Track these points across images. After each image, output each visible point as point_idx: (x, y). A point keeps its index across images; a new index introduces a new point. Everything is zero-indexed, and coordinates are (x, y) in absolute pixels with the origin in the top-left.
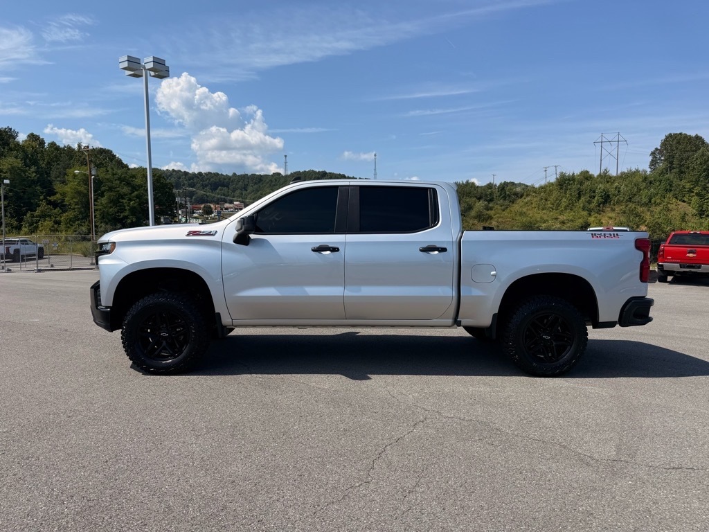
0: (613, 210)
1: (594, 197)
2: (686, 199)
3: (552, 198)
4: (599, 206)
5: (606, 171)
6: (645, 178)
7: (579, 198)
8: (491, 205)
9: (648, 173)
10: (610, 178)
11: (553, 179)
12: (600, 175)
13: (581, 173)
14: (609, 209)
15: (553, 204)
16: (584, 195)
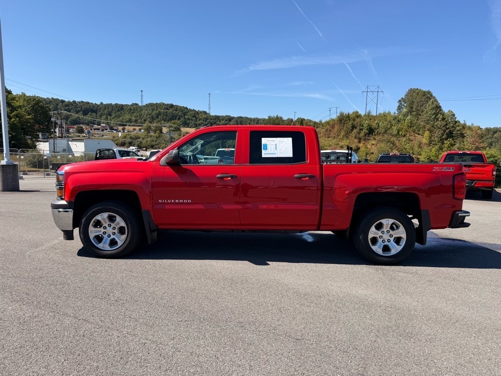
0: (375, 139)
1: (362, 129)
2: (420, 133)
3: (334, 130)
4: (366, 136)
5: (369, 113)
6: (395, 118)
7: (352, 130)
9: (396, 114)
10: (372, 116)
12: (365, 115)
13: (353, 113)
14: (372, 138)
15: (335, 134)
16: (356, 128)
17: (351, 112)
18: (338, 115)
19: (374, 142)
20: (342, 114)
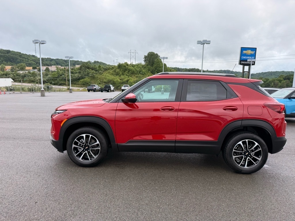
0: (134, 76)
1: (129, 71)
3: (116, 71)
6: (143, 66)
7: (125, 71)
8: (97, 72)
9: (144, 64)
10: (133, 65)
11: (116, 65)
12: (131, 64)
13: (125, 63)
16: (126, 70)
17: (124, 63)
18: (118, 64)
19: (134, 77)
20: (119, 64)
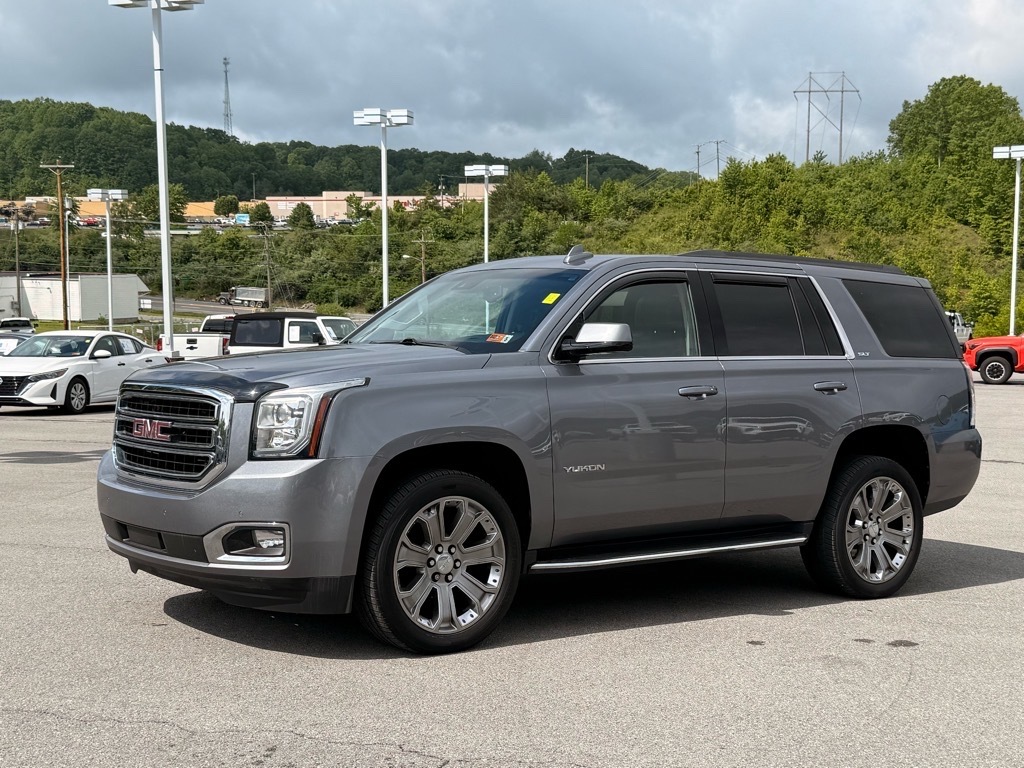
2: (970, 219)
4: (808, 234)
5: (819, 158)
10: (828, 169)
12: (807, 164)
13: (771, 159)
14: (828, 239)
15: (716, 228)
16: (779, 207)
18: (724, 166)
20: (734, 166)
